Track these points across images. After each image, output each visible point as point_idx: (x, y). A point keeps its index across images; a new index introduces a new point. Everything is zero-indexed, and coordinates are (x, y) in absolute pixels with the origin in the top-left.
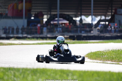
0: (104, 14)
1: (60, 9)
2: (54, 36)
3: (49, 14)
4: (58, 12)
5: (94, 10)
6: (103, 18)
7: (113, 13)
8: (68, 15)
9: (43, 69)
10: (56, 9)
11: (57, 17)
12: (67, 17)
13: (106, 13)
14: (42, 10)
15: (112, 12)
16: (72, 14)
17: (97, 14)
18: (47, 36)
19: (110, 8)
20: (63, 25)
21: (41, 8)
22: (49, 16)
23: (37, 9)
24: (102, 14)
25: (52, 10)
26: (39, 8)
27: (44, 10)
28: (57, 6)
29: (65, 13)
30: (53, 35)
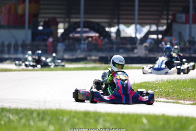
0: (156, 21)
1: (85, 13)
2: (75, 57)
3: (67, 22)
4: (81, 19)
5: (139, 15)
6: (154, 28)
7: (169, 21)
8: (98, 24)
9: (57, 109)
10: (79, 13)
11: (79, 27)
12: (96, 27)
13: (159, 20)
14: (56, 16)
15: (167, 19)
16: (104, 22)
17: (144, 21)
18: (63, 56)
19: (165, 13)
20: (90, 39)
21: (54, 11)
22: (67, 25)
23: (48, 13)
24: (152, 21)
25: (72, 16)
26: (51, 11)
27: (59, 16)
28: (79, 9)
29: (93, 20)
30: (73, 55)
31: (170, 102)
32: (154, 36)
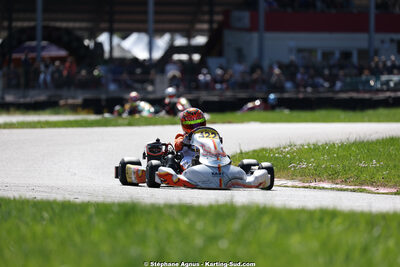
0: (187, 26)
2: (28, 100)
3: (4, 29)
4: (38, 21)
5: (156, 13)
7: (215, 26)
10: (34, 10)
12: (65, 38)
13: (193, 22)
15: (211, 22)
16: (80, 29)
19: (206, 8)
20: (57, 63)
29: (58, 24)
30: (24, 97)
31: (346, 190)
32: (184, 57)
